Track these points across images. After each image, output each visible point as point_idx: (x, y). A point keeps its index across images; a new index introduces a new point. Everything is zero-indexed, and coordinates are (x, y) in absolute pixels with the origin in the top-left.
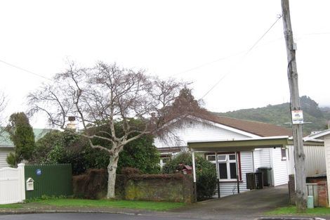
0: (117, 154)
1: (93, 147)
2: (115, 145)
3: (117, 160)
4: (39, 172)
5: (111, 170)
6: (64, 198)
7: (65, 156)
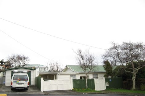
0: (135, 74)
1: (126, 71)
2: (134, 71)
3: (135, 76)
4: (110, 80)
5: (133, 79)
6: (120, 89)
7: (120, 74)
